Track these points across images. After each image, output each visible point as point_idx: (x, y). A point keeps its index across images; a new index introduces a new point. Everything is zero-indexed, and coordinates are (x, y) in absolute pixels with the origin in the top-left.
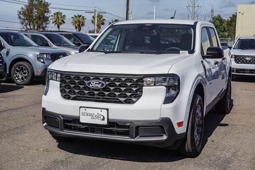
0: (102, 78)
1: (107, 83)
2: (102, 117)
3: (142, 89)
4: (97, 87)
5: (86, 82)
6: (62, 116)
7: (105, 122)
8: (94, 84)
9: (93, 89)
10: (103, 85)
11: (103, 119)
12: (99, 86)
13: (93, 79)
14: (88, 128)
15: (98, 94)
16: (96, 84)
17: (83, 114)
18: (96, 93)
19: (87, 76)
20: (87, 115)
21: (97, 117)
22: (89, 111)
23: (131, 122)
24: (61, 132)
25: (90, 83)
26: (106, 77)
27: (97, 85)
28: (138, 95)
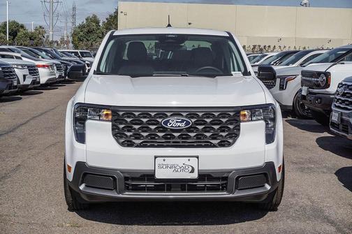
0: (184, 114)
1: (193, 120)
2: (190, 169)
3: (239, 126)
4: (179, 126)
5: (160, 120)
6: (122, 171)
7: (195, 175)
8: (174, 123)
9: (171, 129)
10: (187, 123)
11: (192, 171)
12: (183, 125)
13: (171, 115)
14: (164, 185)
15: (179, 137)
16: (177, 122)
17: (161, 167)
18: (176, 135)
19: (162, 112)
20: (167, 167)
21: (183, 169)
22: (169, 161)
23: (230, 171)
24: (121, 196)
25: (168, 121)
26: (192, 112)
27: (179, 124)
28: (235, 135)
